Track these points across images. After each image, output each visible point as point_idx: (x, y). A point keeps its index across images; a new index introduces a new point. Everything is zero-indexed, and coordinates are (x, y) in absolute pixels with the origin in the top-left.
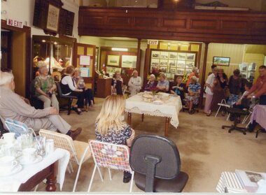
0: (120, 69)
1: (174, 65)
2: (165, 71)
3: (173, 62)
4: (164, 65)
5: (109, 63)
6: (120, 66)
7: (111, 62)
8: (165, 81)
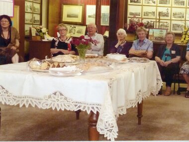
0: (84, 28)
1: (166, 15)
2: (151, 26)
3: (164, 10)
4: (151, 16)
5: (65, 18)
6: (83, 23)
7: (69, 16)
8: (146, 40)
